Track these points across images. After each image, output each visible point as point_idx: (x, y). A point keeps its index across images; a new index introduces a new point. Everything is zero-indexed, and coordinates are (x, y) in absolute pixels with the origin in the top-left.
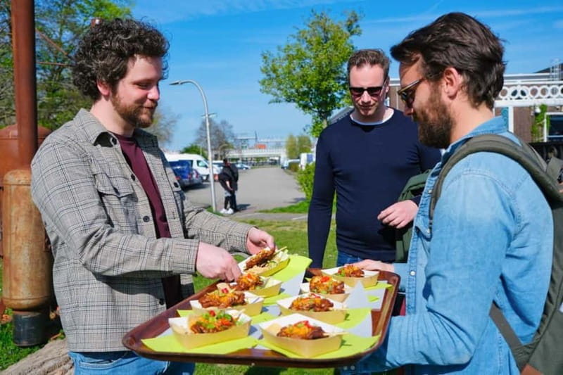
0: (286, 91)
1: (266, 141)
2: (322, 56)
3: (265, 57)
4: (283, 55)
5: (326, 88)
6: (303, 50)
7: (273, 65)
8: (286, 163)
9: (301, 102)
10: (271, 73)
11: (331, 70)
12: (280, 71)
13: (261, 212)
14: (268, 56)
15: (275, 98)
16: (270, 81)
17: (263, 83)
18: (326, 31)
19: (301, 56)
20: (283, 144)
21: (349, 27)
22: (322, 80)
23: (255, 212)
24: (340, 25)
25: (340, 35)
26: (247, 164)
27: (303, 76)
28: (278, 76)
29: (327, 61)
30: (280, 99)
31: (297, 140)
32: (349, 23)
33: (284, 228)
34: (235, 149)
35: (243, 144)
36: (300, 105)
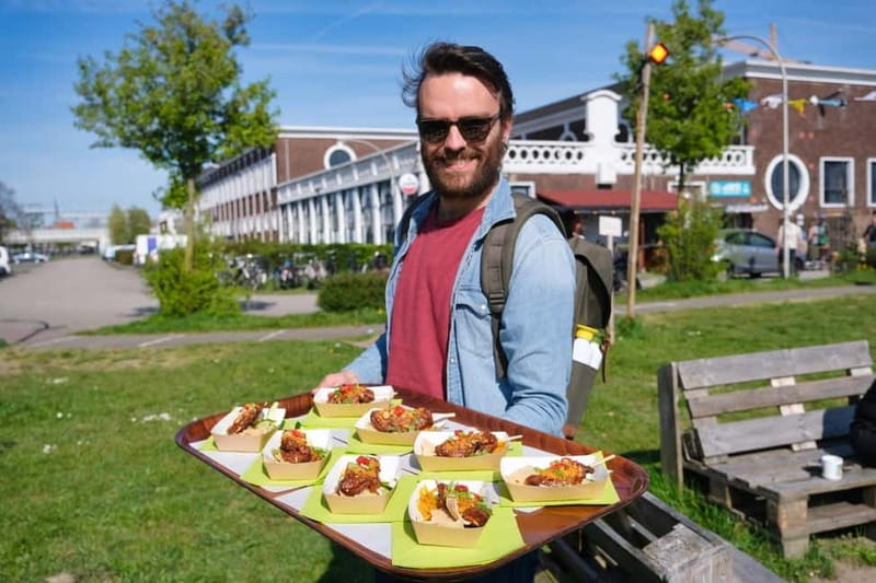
0: (122, 129)
1: (73, 215)
2: (186, 72)
3: (83, 67)
4: (115, 66)
5: (194, 126)
6: (152, 60)
7: (98, 83)
8: (110, 251)
9: (149, 148)
10: (95, 96)
11: (202, 98)
12: (111, 93)
13: (78, 334)
14: (89, 65)
15: (102, 139)
16: (92, 110)
17: (79, 111)
18: (191, 32)
19: (148, 72)
20: (105, 221)
21: (230, 31)
22: (187, 114)
23: (69, 334)
24: (215, 28)
25: (215, 42)
26: (41, 253)
27: (154, 105)
28: (105, 103)
29: (195, 82)
30: (110, 141)
31: (127, 215)
32: (229, 25)
33: (129, 362)
34: (19, 229)
35: (34, 221)
36: (147, 153)
